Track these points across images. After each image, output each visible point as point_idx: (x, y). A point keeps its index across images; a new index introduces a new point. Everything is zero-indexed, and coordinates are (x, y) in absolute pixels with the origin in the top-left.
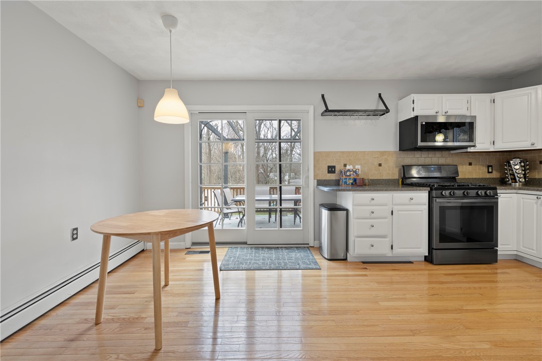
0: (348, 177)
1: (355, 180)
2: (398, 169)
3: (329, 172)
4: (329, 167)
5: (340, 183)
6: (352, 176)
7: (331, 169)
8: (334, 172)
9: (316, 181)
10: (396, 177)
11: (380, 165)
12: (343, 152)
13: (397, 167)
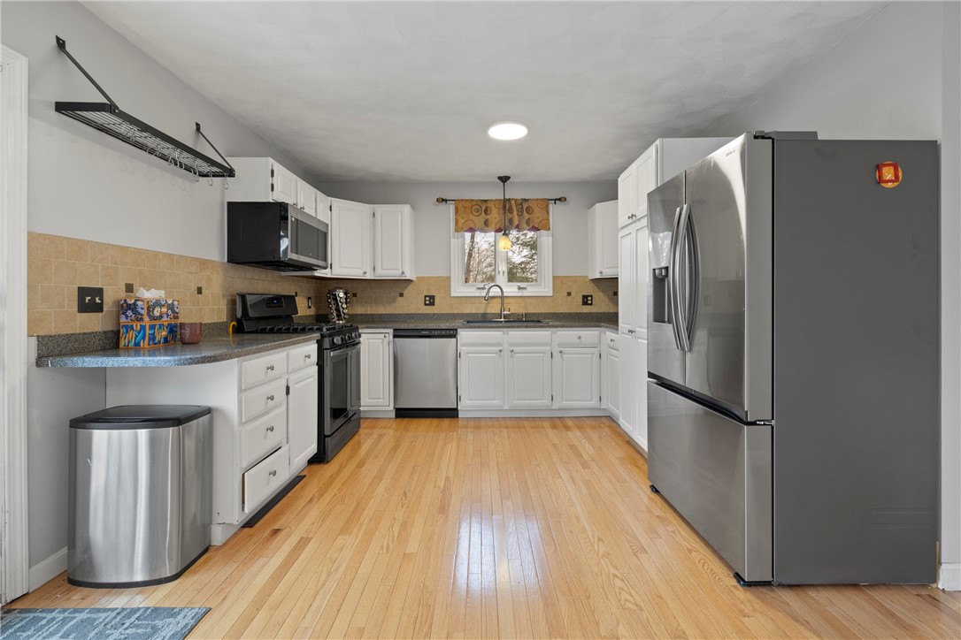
0: (157, 323)
1: (172, 329)
2: (225, 302)
3: (84, 308)
4: (83, 292)
5: (123, 343)
6: (165, 318)
7: (89, 300)
8: (98, 308)
9: (34, 341)
10: (224, 318)
11: (200, 291)
12: (123, 249)
13: (224, 296)
